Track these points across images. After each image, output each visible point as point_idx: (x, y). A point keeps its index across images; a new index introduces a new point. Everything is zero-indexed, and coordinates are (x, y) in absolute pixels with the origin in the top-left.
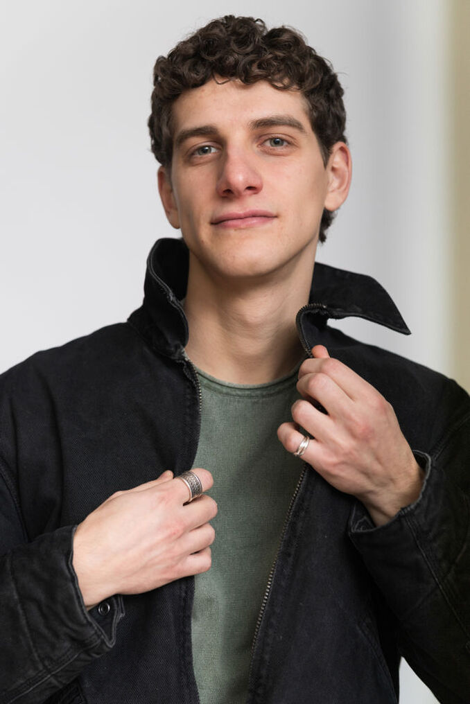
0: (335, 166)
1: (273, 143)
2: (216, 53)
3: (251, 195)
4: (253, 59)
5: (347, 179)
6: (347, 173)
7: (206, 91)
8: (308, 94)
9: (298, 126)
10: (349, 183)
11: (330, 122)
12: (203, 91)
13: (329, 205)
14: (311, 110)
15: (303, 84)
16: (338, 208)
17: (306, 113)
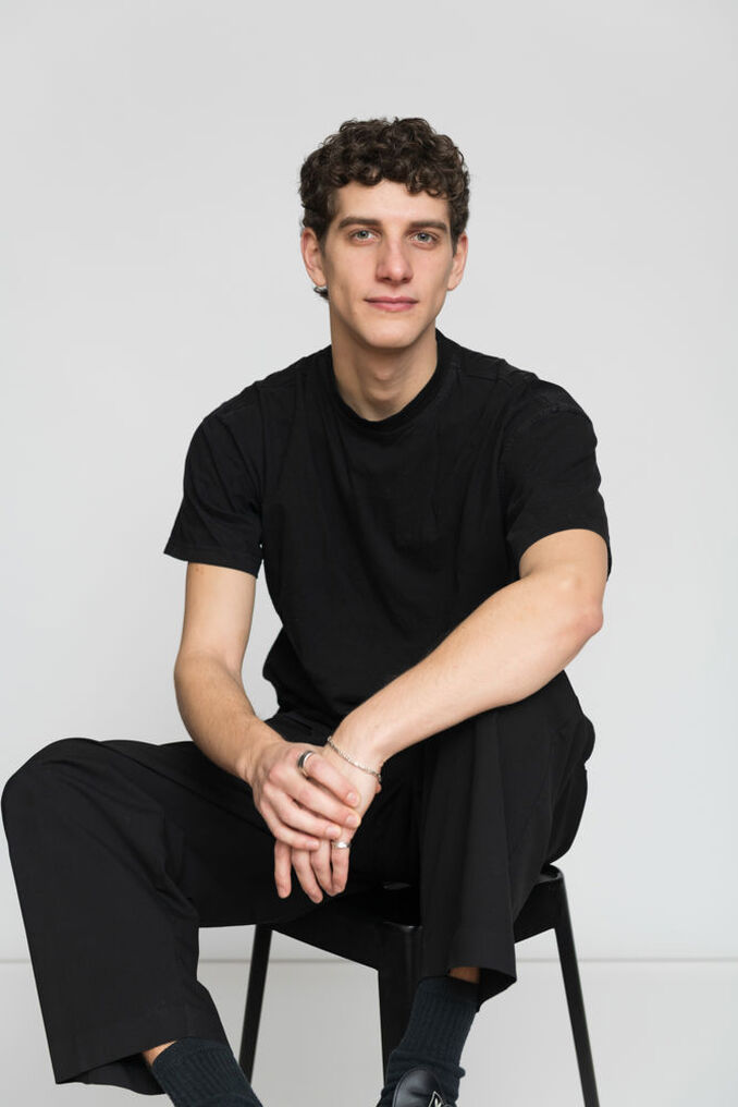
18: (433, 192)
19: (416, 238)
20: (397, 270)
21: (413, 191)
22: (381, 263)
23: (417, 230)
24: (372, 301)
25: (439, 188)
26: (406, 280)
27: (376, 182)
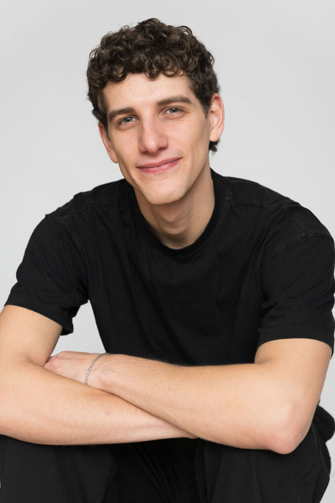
18: (170, 73)
19: (168, 112)
20: (151, 144)
21: (153, 77)
22: (141, 140)
23: (165, 107)
24: (141, 168)
25: (176, 68)
26: (162, 149)
27: (124, 77)
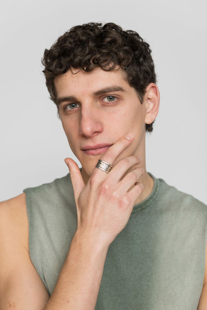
0: (149, 97)
1: (109, 99)
2: (69, 55)
3: (97, 135)
4: (89, 58)
5: (157, 103)
6: (157, 100)
7: (68, 76)
8: (125, 68)
9: (121, 89)
10: (158, 105)
11: (141, 76)
12: (66, 76)
13: (148, 121)
14: (128, 77)
15: (121, 64)
16: (153, 122)
17: (125, 80)
